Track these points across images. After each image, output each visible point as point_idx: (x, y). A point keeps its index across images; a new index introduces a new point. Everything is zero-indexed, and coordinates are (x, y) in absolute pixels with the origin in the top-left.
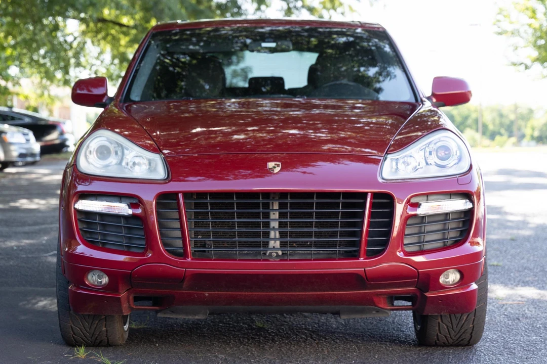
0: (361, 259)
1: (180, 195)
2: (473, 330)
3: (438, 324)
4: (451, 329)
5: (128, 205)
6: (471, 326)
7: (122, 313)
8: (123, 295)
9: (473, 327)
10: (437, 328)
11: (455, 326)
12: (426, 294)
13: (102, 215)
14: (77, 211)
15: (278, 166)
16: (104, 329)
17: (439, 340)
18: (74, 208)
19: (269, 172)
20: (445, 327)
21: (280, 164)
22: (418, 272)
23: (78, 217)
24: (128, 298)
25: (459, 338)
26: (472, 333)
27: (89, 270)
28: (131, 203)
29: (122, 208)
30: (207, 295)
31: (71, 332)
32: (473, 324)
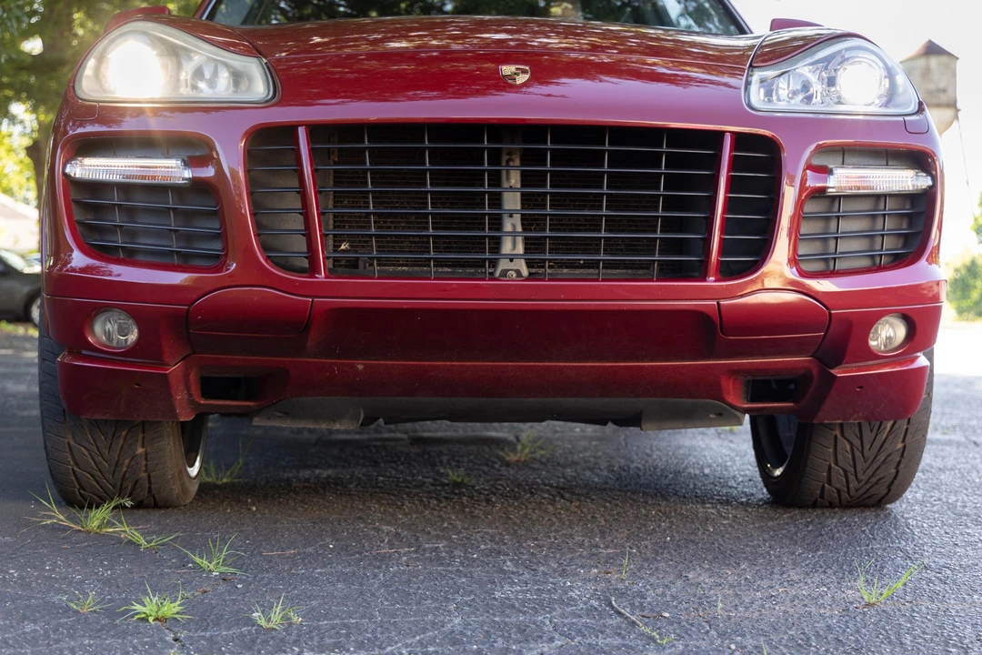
0: (711, 281)
1: (302, 132)
2: (902, 456)
3: (833, 442)
4: (858, 454)
5: (183, 161)
6: (900, 446)
7: (175, 416)
8: (174, 369)
9: (905, 447)
10: (831, 450)
11: (867, 446)
12: (833, 371)
13: (126, 188)
14: (71, 182)
15: (524, 72)
16: (140, 450)
17: (830, 484)
18: (65, 174)
19: (504, 85)
20: (848, 447)
21: (527, 68)
22: (830, 314)
23: (74, 195)
24: (186, 377)
25: (872, 476)
26: (899, 463)
27: (96, 311)
28: (191, 158)
29: (171, 169)
30: (360, 367)
31: (70, 459)
32: (903, 441)
